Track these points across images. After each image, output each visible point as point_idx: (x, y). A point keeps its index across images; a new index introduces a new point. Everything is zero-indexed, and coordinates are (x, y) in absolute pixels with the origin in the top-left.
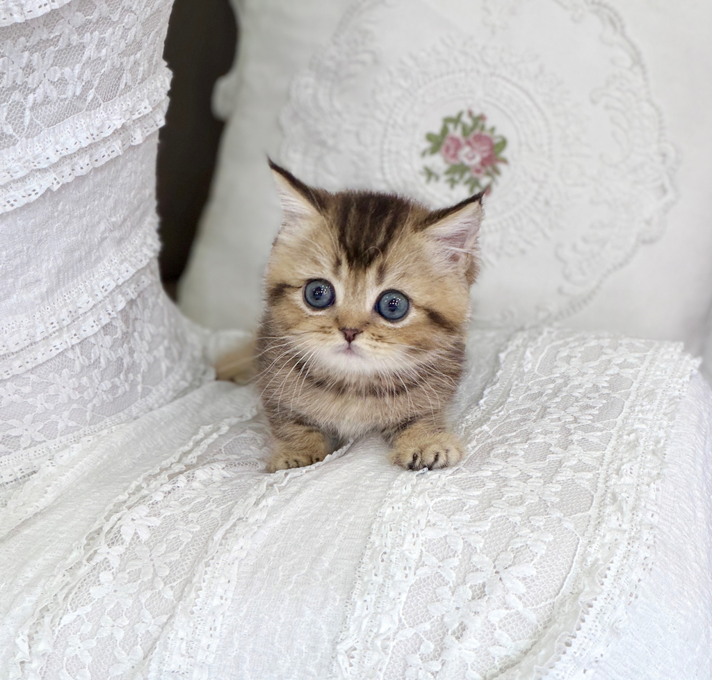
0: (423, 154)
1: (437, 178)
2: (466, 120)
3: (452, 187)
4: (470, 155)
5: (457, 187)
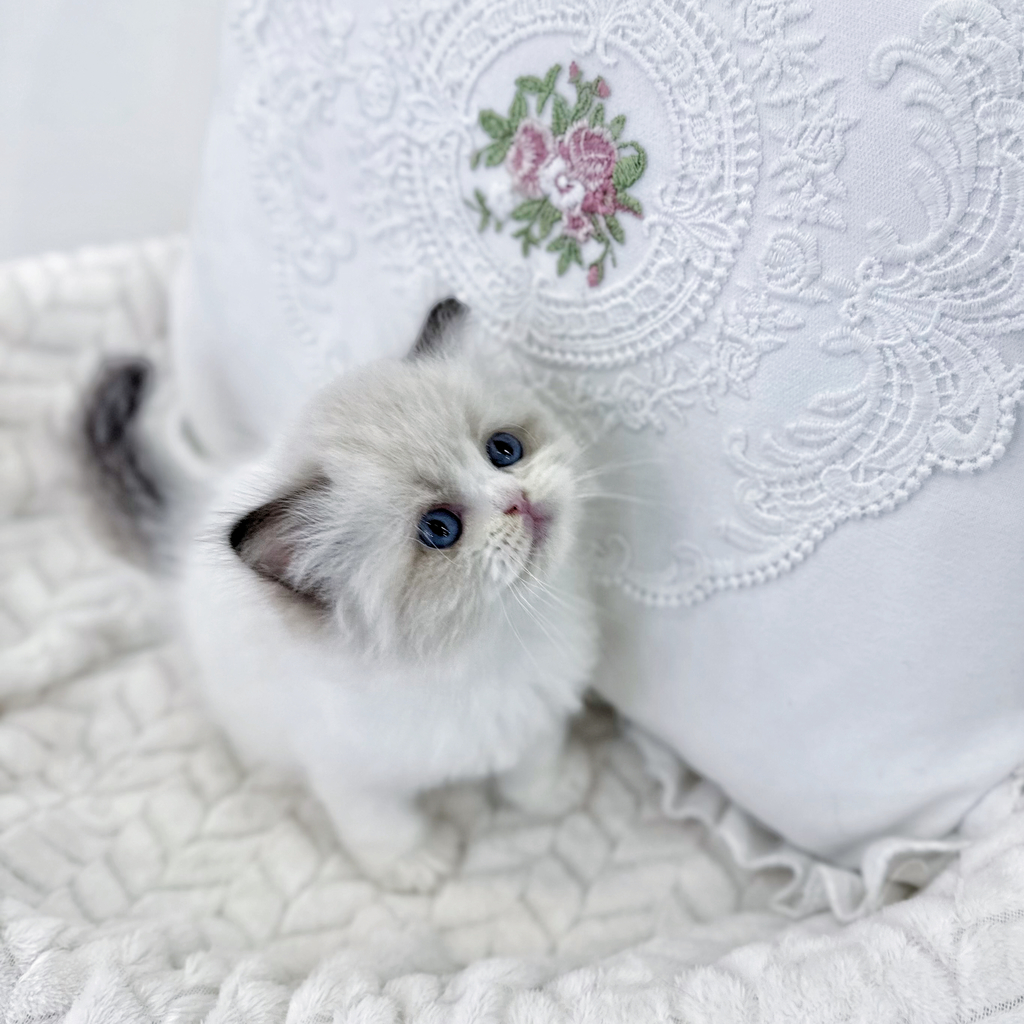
0: (475, 159)
1: (498, 226)
2: (566, 90)
3: (526, 251)
4: (563, 182)
5: (535, 252)
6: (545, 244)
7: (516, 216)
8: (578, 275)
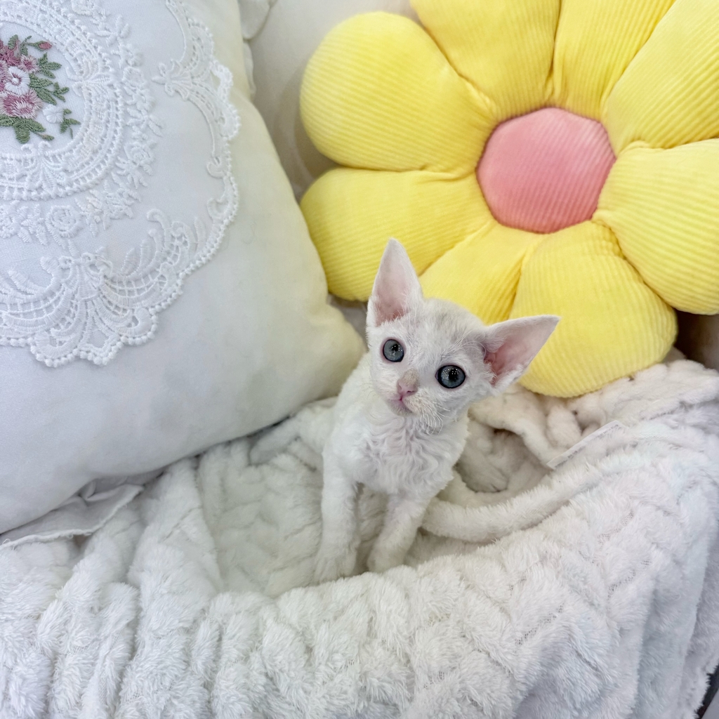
0: (49, 139)
1: (67, 112)
3: (66, 90)
4: (15, 80)
5: (62, 85)
6: (54, 81)
7: (54, 103)
8: (53, 57)
